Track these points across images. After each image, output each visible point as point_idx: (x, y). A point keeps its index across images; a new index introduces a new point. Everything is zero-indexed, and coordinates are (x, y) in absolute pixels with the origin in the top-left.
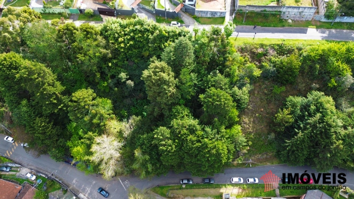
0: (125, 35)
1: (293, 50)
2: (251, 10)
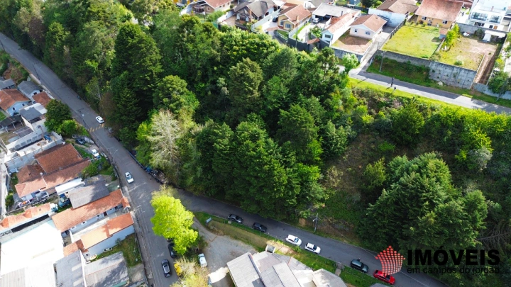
0: (243, 45)
1: (426, 109)
2: (392, 58)
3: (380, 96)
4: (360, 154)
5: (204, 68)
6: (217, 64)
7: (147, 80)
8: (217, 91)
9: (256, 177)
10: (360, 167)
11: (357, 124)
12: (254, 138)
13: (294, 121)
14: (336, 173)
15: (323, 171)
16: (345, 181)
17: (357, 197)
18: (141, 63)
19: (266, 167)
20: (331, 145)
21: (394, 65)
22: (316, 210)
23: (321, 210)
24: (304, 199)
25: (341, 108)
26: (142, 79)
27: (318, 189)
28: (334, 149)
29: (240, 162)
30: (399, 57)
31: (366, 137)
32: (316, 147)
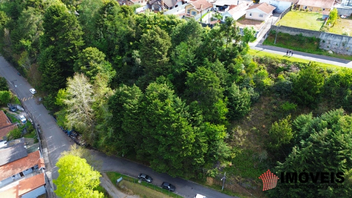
0: (155, 24)
1: (323, 72)
2: (285, 32)
3: (278, 63)
4: (263, 114)
5: (122, 44)
6: (133, 40)
7: (69, 52)
8: (132, 62)
9: (165, 136)
10: (264, 126)
11: (259, 87)
12: (163, 97)
13: (201, 81)
14: (241, 132)
15: (228, 131)
16: (250, 141)
17: (264, 155)
18: (64, 37)
19: (174, 125)
20: (236, 105)
21: (287, 38)
22: (223, 169)
23: (228, 169)
24: (212, 158)
25: (244, 72)
26: (65, 51)
27: (225, 149)
28: (239, 109)
29: (148, 121)
30: (291, 31)
31: (267, 98)
32: (222, 108)
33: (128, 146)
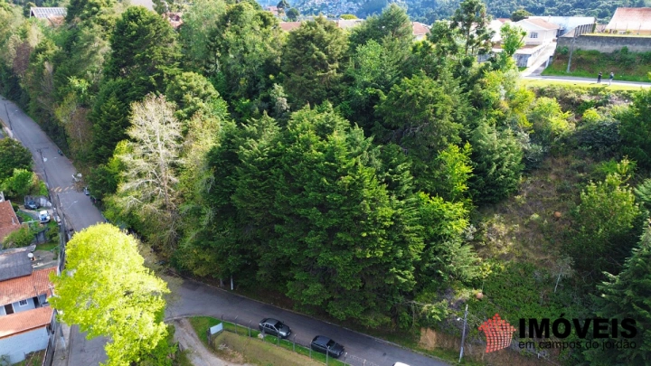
3: (579, 94)
4: (553, 191)
6: (275, 70)
9: (323, 207)
10: (558, 214)
11: (540, 133)
12: (323, 131)
13: (410, 98)
14: (502, 229)
15: (473, 219)
16: (526, 245)
18: (145, 54)
19: (346, 180)
20: (490, 165)
21: (594, 58)
22: (461, 305)
23: (474, 304)
24: (433, 278)
25: (505, 105)
27: (465, 260)
28: (496, 175)
30: (603, 44)
31: (560, 161)
32: (457, 164)
33: (243, 252)
